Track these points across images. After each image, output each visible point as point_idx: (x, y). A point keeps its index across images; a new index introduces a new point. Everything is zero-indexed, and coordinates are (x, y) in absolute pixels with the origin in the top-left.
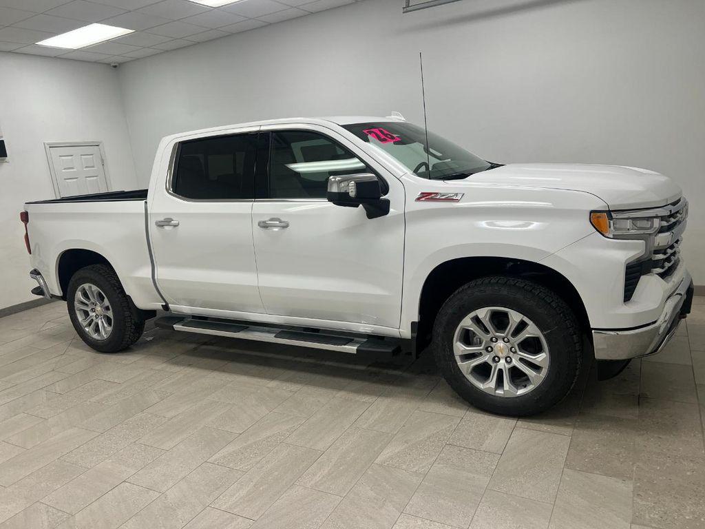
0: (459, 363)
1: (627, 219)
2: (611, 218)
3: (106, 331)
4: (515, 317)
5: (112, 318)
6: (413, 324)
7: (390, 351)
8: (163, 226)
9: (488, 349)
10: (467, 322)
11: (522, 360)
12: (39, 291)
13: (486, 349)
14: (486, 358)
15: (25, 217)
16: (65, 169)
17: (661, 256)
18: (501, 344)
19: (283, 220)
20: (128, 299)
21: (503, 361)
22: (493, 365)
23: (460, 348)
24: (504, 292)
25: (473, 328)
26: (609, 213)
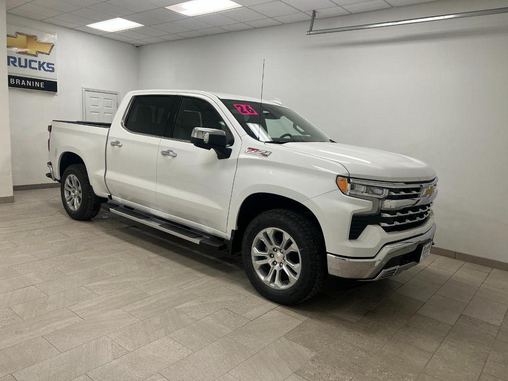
0: (253, 261)
1: (363, 185)
2: (349, 182)
3: (76, 206)
4: (287, 237)
5: (81, 198)
6: (233, 230)
7: (218, 246)
8: (114, 145)
9: (271, 255)
10: (260, 236)
11: (288, 266)
12: (49, 175)
13: (270, 255)
14: (270, 261)
15: (50, 128)
16: (93, 105)
17: (388, 215)
18: (279, 254)
19: (174, 151)
20: (90, 188)
21: (278, 265)
22: (272, 266)
23: (255, 251)
24: (282, 219)
25: (264, 240)
26: (349, 178)
